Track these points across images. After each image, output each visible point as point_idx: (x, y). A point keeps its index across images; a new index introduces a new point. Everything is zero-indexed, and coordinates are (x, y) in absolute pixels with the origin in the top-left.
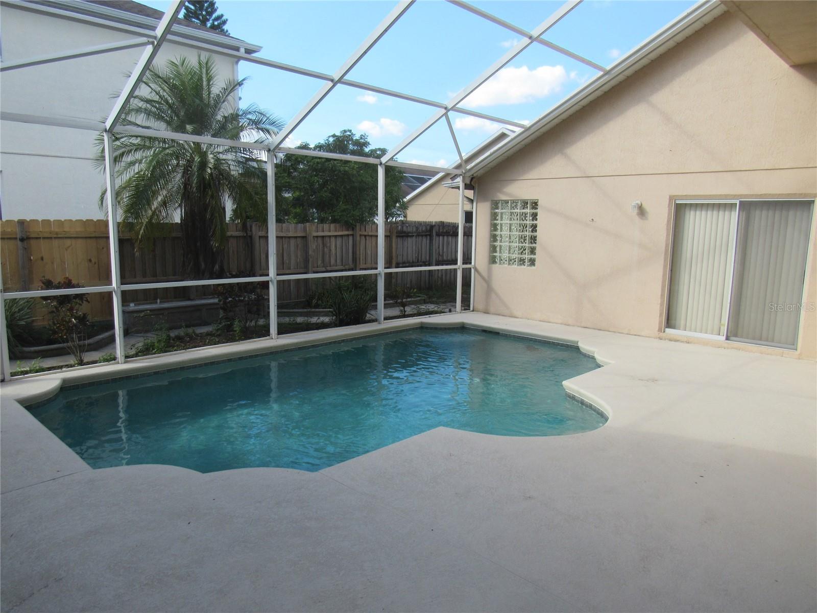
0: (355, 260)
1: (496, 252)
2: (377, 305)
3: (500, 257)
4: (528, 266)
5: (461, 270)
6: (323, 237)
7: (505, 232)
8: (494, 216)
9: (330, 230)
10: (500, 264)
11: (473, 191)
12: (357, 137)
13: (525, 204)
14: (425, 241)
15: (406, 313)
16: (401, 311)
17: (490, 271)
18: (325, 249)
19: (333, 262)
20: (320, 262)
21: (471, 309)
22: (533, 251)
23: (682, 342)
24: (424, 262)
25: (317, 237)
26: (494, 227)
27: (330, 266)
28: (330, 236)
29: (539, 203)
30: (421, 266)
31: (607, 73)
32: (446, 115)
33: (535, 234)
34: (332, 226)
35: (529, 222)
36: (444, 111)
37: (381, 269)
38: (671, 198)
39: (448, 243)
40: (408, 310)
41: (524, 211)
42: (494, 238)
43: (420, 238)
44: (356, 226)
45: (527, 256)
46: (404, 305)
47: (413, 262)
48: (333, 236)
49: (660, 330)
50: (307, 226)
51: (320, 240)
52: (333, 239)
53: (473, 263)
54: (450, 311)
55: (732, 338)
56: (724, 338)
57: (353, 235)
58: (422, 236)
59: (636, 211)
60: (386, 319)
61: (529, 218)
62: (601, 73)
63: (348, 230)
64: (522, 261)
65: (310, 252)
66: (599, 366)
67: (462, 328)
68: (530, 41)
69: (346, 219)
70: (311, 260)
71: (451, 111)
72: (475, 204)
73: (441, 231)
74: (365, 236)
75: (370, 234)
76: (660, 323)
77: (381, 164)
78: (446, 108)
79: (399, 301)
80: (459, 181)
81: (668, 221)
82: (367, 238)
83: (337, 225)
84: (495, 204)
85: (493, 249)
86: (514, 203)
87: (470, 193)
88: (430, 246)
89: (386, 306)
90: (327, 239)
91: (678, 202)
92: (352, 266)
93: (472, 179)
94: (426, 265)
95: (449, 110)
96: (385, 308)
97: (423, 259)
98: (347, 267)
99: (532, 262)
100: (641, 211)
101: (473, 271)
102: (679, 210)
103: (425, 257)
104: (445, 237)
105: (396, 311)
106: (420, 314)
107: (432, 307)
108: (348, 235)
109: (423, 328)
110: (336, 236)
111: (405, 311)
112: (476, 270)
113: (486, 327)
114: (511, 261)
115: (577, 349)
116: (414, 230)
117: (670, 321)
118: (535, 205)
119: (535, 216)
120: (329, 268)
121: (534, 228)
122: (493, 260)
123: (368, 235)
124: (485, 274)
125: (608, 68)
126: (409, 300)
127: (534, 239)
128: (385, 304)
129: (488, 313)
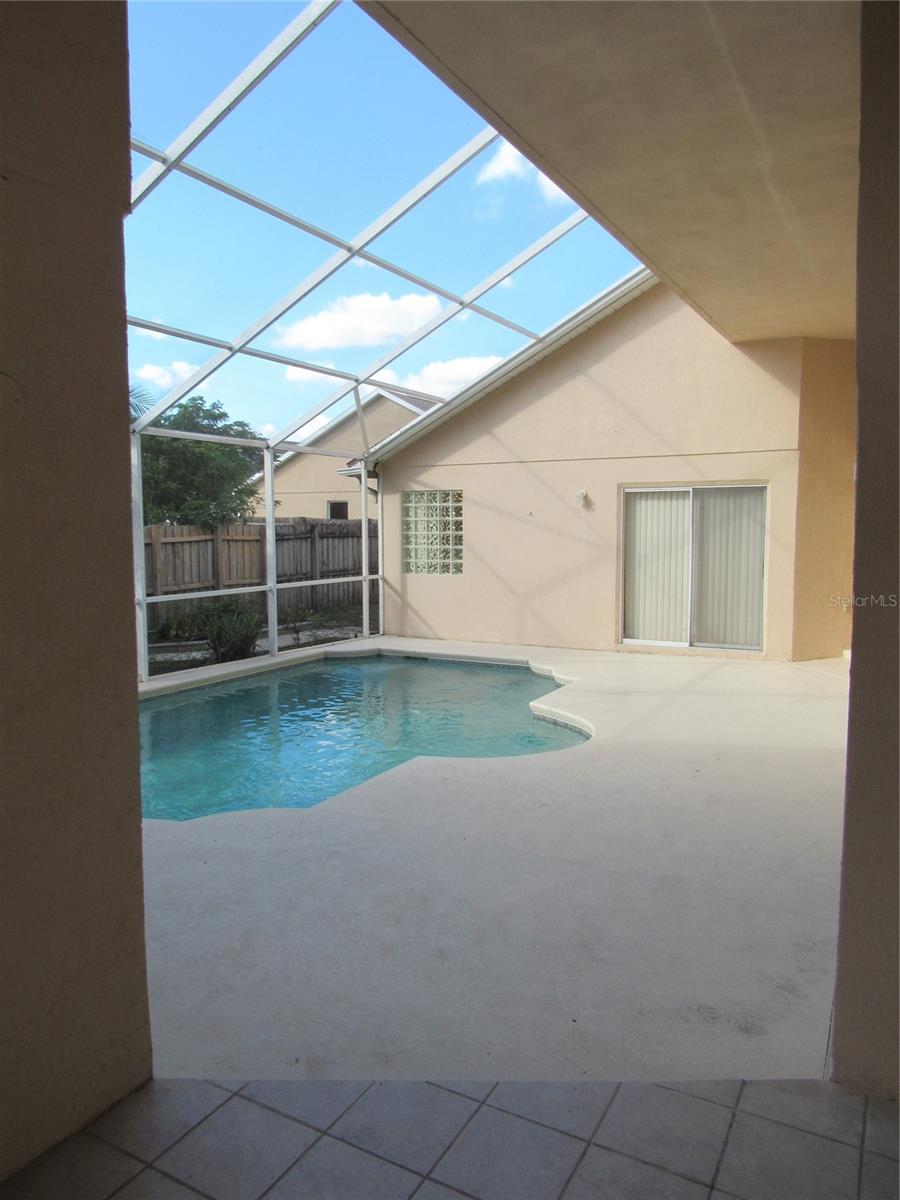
0: (216, 574)
1: (410, 557)
2: (267, 632)
3: (416, 563)
4: (454, 572)
5: (367, 581)
6: (173, 543)
7: (422, 531)
8: (406, 512)
9: (183, 534)
10: (417, 572)
11: (376, 480)
12: (207, 406)
13: (446, 495)
14: (305, 546)
15: (301, 642)
16: (295, 639)
17: (403, 581)
18: (177, 561)
19: (187, 578)
20: (170, 578)
21: (381, 632)
22: (458, 554)
23: (643, 653)
24: (305, 574)
25: (166, 544)
26: (406, 525)
27: (184, 583)
28: (182, 543)
29: (463, 495)
30: (301, 580)
31: (540, 341)
32: (355, 389)
33: (460, 533)
34: (185, 527)
35: (451, 518)
36: (354, 384)
37: (272, 583)
38: (619, 486)
39: (334, 548)
40: (304, 637)
41: (445, 504)
42: (406, 539)
43: (299, 541)
44: (216, 528)
45: (451, 561)
46: (297, 631)
47: (291, 575)
48: (186, 542)
49: (617, 641)
50: (153, 529)
51: (169, 547)
52: (187, 546)
53: (380, 573)
54: (356, 637)
55: (696, 644)
56: (687, 644)
57: (212, 540)
58: (301, 539)
59: (582, 502)
60: (280, 649)
61: (452, 513)
62: (534, 341)
63: (205, 534)
64: (445, 568)
65: (159, 566)
66: (559, 686)
67: (378, 656)
68: (460, 307)
69: (203, 519)
70: (159, 576)
71: (363, 385)
72: (380, 496)
73: (325, 531)
74: (228, 541)
75: (234, 538)
76: (617, 632)
77: (268, 447)
78: (356, 381)
79: (291, 625)
80: (360, 467)
81: (618, 513)
82: (231, 543)
83: (192, 527)
84: (406, 497)
85: (406, 553)
86: (433, 495)
87: (373, 483)
88: (311, 553)
89: (280, 633)
90: (180, 546)
91: (627, 490)
92: (212, 582)
93: (376, 464)
94: (307, 579)
95: (359, 384)
96: (279, 634)
97: (304, 571)
98: (206, 584)
99: (459, 569)
100: (587, 502)
101: (381, 582)
102: (629, 500)
103: (306, 567)
104: (330, 540)
105: (288, 639)
106: (317, 642)
107: (331, 633)
108: (206, 541)
109: (328, 659)
110: (190, 542)
111: (299, 640)
112: (384, 580)
113: (412, 653)
114: (432, 568)
115: (528, 669)
116: (291, 531)
117: (627, 631)
118: (458, 496)
119: (458, 511)
120: (183, 587)
121: (458, 525)
122: (406, 568)
123: (232, 540)
124: (398, 586)
125: (542, 335)
126: (304, 623)
127: (459, 540)
128: (279, 630)
129: (403, 636)
